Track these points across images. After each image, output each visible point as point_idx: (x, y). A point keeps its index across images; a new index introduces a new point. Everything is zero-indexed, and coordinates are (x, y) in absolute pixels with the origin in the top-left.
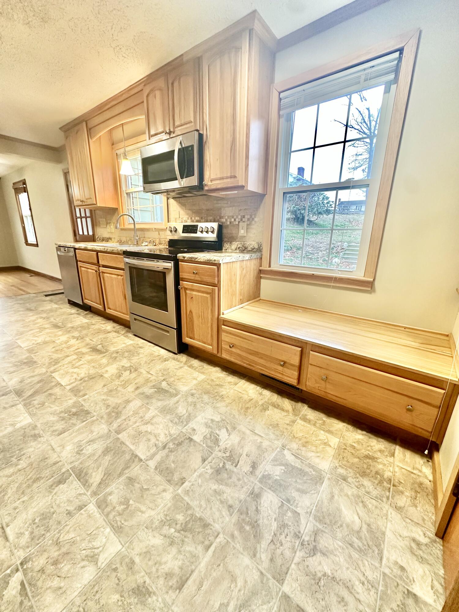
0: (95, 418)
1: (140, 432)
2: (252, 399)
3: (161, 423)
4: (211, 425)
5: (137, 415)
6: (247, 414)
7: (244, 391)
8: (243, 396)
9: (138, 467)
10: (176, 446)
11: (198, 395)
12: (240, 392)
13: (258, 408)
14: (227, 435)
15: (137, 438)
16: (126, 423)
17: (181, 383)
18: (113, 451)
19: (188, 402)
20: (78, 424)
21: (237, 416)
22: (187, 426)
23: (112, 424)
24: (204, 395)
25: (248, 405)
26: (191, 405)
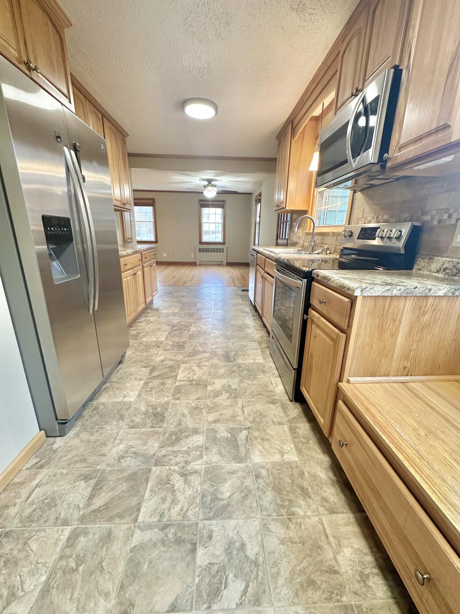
0: (160, 430)
1: (169, 480)
2: (336, 572)
3: (193, 487)
4: (235, 552)
5: (186, 456)
6: (300, 593)
7: (335, 537)
8: (326, 547)
9: (126, 526)
10: (173, 540)
11: (262, 483)
12: (327, 536)
13: (331, 605)
14: (237, 600)
15: (160, 487)
16: (171, 457)
17: (261, 448)
18: (134, 483)
19: (242, 483)
20: (147, 427)
21: (281, 581)
22: (209, 522)
23: (162, 449)
24: (270, 489)
25: (318, 578)
26: (241, 492)
